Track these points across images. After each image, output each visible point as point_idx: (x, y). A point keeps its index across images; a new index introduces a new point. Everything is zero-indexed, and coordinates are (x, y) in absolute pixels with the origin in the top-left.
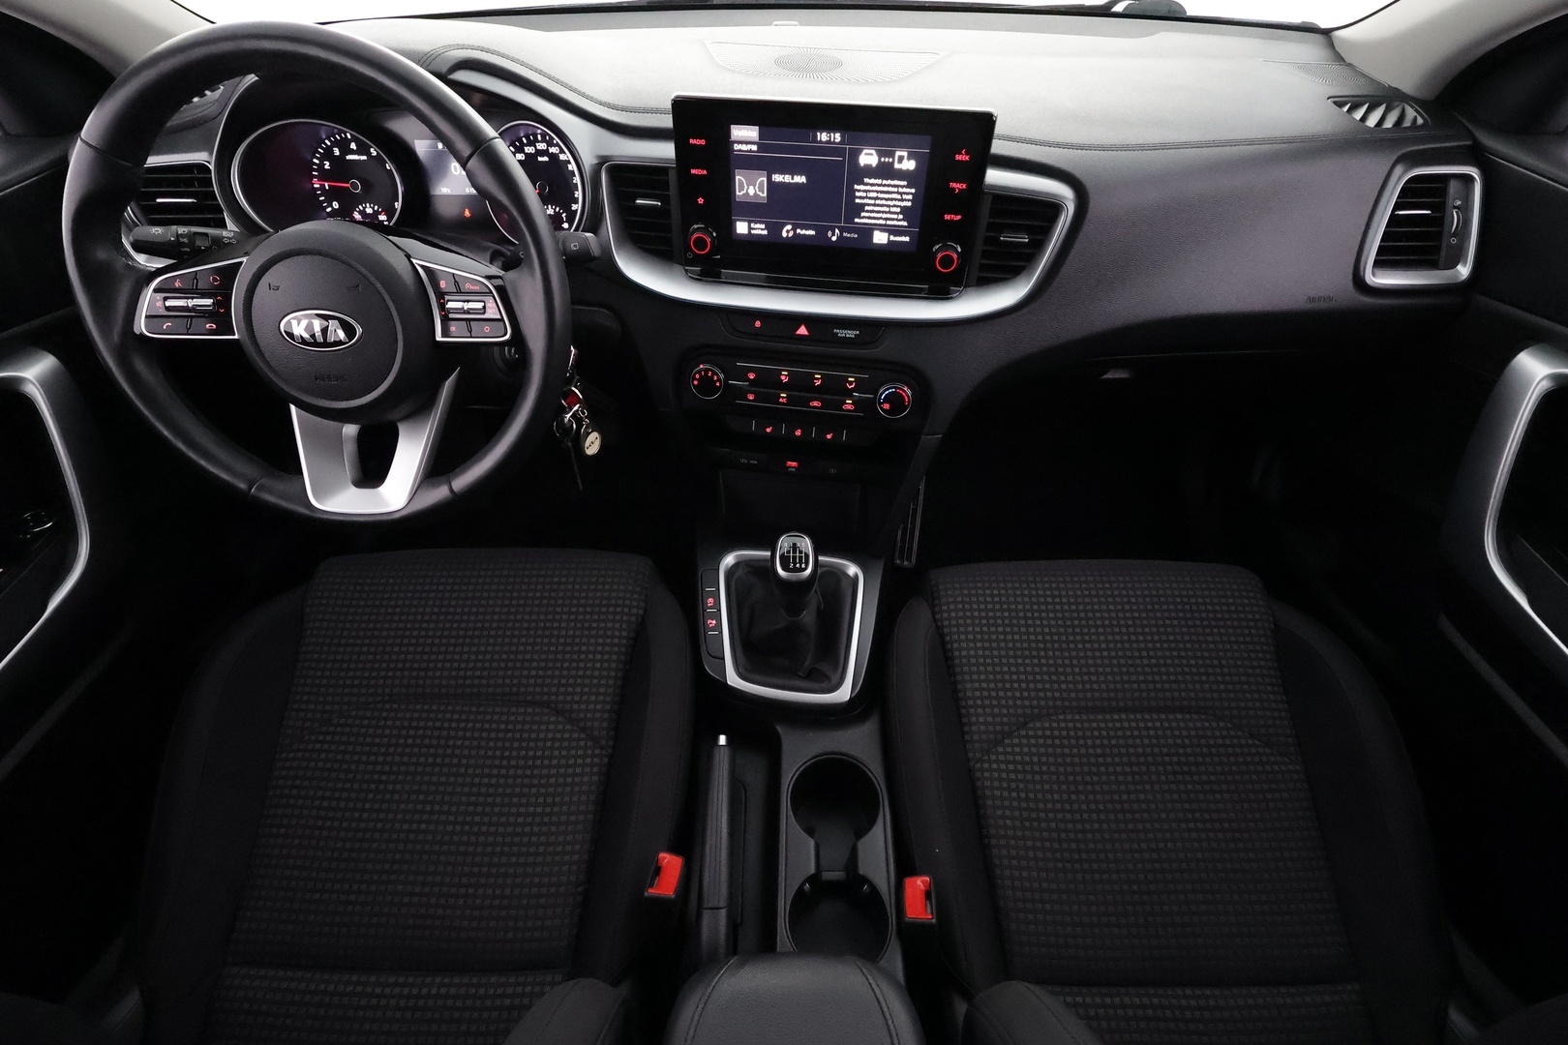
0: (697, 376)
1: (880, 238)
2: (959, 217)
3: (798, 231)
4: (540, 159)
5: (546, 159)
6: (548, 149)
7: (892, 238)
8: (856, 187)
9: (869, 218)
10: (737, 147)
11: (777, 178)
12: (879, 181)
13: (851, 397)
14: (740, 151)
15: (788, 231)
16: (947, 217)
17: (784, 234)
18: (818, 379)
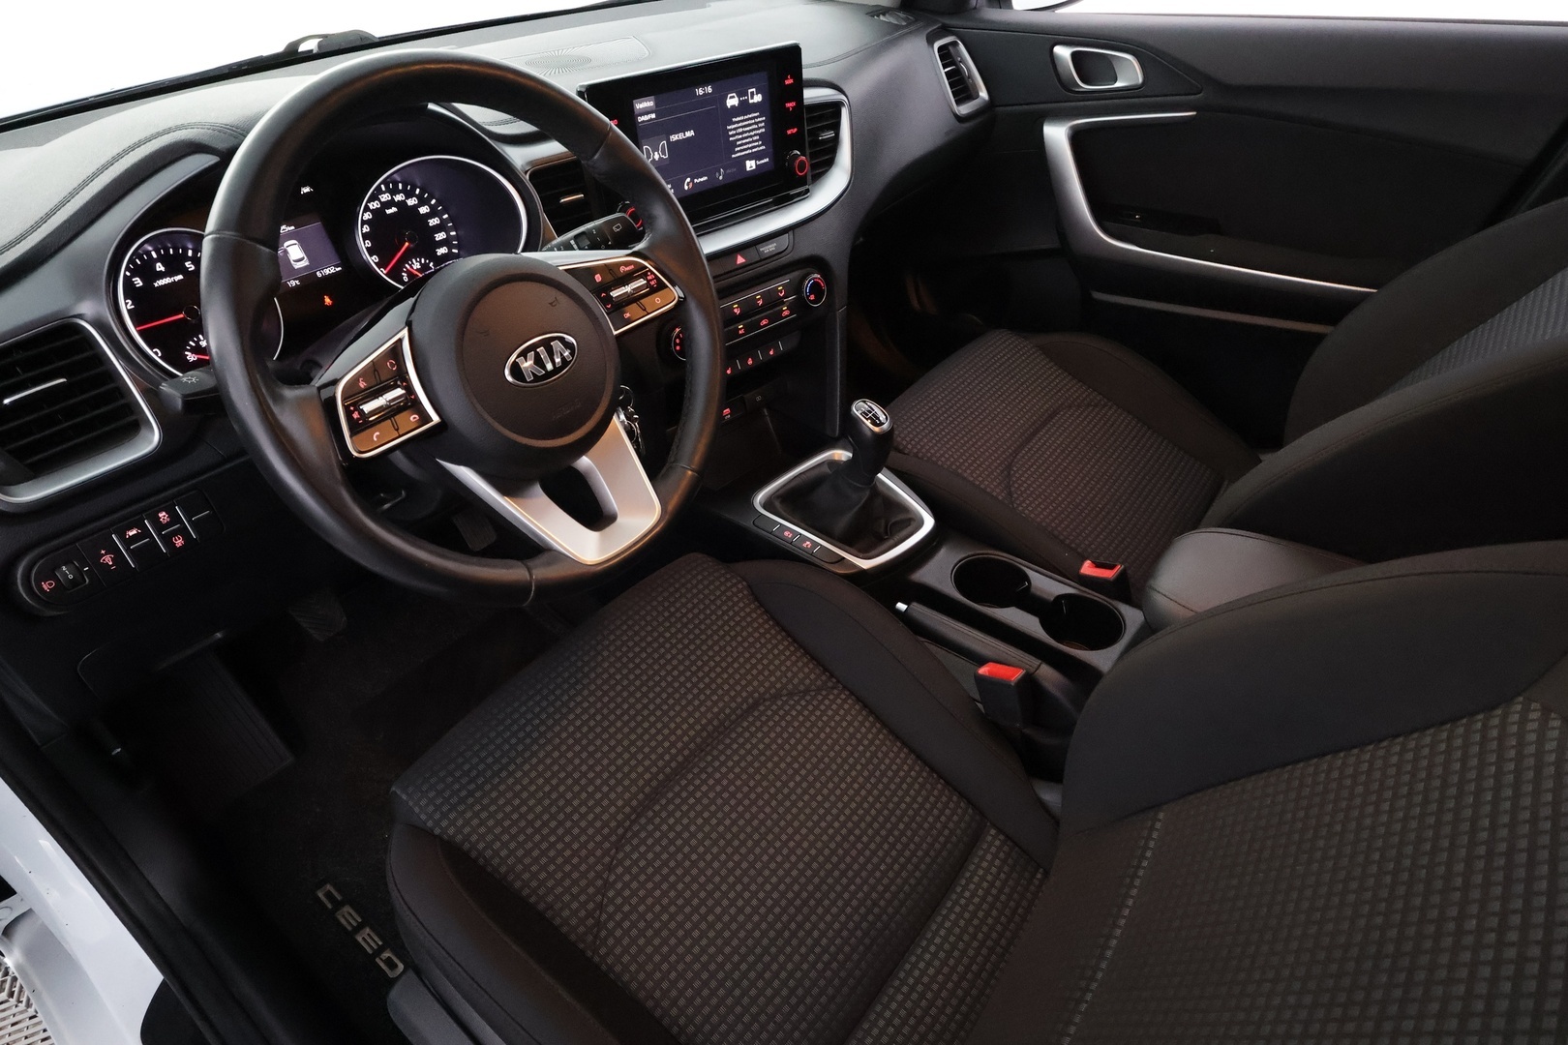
0: (678, 341)
1: (750, 165)
2: (796, 130)
3: (696, 180)
4: (388, 212)
5: (394, 210)
6: (393, 199)
7: (758, 163)
8: (729, 127)
9: (741, 151)
10: (641, 119)
11: (674, 138)
12: (742, 118)
13: (783, 303)
14: (643, 121)
15: (688, 184)
16: (789, 132)
17: (686, 188)
18: (759, 299)
